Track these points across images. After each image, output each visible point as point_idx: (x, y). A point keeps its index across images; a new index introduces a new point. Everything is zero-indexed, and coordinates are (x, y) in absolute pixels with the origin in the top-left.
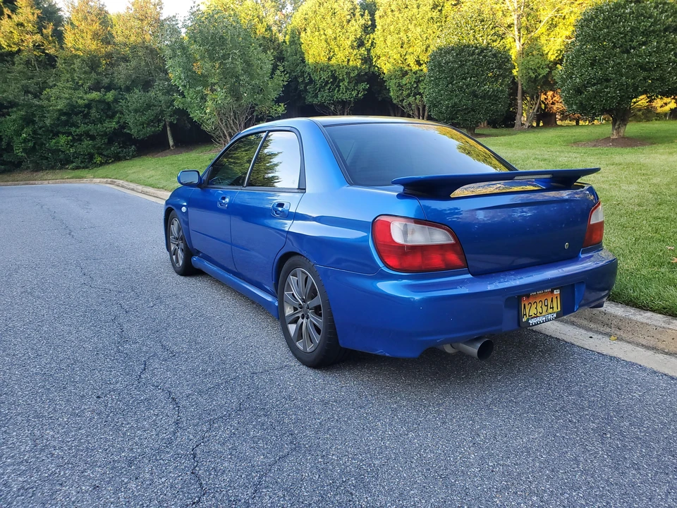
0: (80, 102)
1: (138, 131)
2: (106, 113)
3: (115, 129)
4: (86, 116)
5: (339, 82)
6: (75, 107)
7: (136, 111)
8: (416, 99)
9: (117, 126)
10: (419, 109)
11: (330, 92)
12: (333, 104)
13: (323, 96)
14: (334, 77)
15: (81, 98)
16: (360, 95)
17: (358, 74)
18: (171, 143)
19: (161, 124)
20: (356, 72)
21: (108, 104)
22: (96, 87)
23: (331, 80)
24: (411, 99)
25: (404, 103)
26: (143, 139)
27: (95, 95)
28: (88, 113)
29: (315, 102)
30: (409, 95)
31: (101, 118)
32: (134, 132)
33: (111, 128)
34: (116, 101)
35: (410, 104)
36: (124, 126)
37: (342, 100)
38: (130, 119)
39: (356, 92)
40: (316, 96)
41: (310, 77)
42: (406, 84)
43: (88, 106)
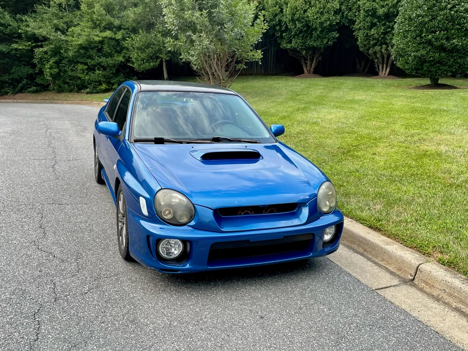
0: (97, 39)
1: (139, 65)
2: (115, 48)
3: (121, 62)
4: (100, 50)
5: (312, 31)
6: (91, 42)
7: (139, 49)
8: (381, 48)
9: (123, 60)
10: (383, 57)
11: (303, 39)
12: (304, 49)
13: (296, 43)
14: (307, 26)
15: (97, 35)
16: (329, 43)
17: (330, 25)
18: (166, 76)
19: (159, 60)
20: (328, 23)
21: (117, 41)
22: (109, 27)
23: (305, 29)
24: (377, 48)
25: (370, 52)
26: (143, 72)
27: (108, 33)
28: (102, 48)
29: (289, 46)
30: (375, 45)
31: (111, 52)
32: (135, 66)
33: (119, 61)
34: (124, 39)
35: (375, 53)
36: (128, 60)
37: (313, 47)
38: (134, 55)
39: (327, 40)
40: (290, 42)
41: (287, 25)
42: (374, 34)
43: (102, 42)
